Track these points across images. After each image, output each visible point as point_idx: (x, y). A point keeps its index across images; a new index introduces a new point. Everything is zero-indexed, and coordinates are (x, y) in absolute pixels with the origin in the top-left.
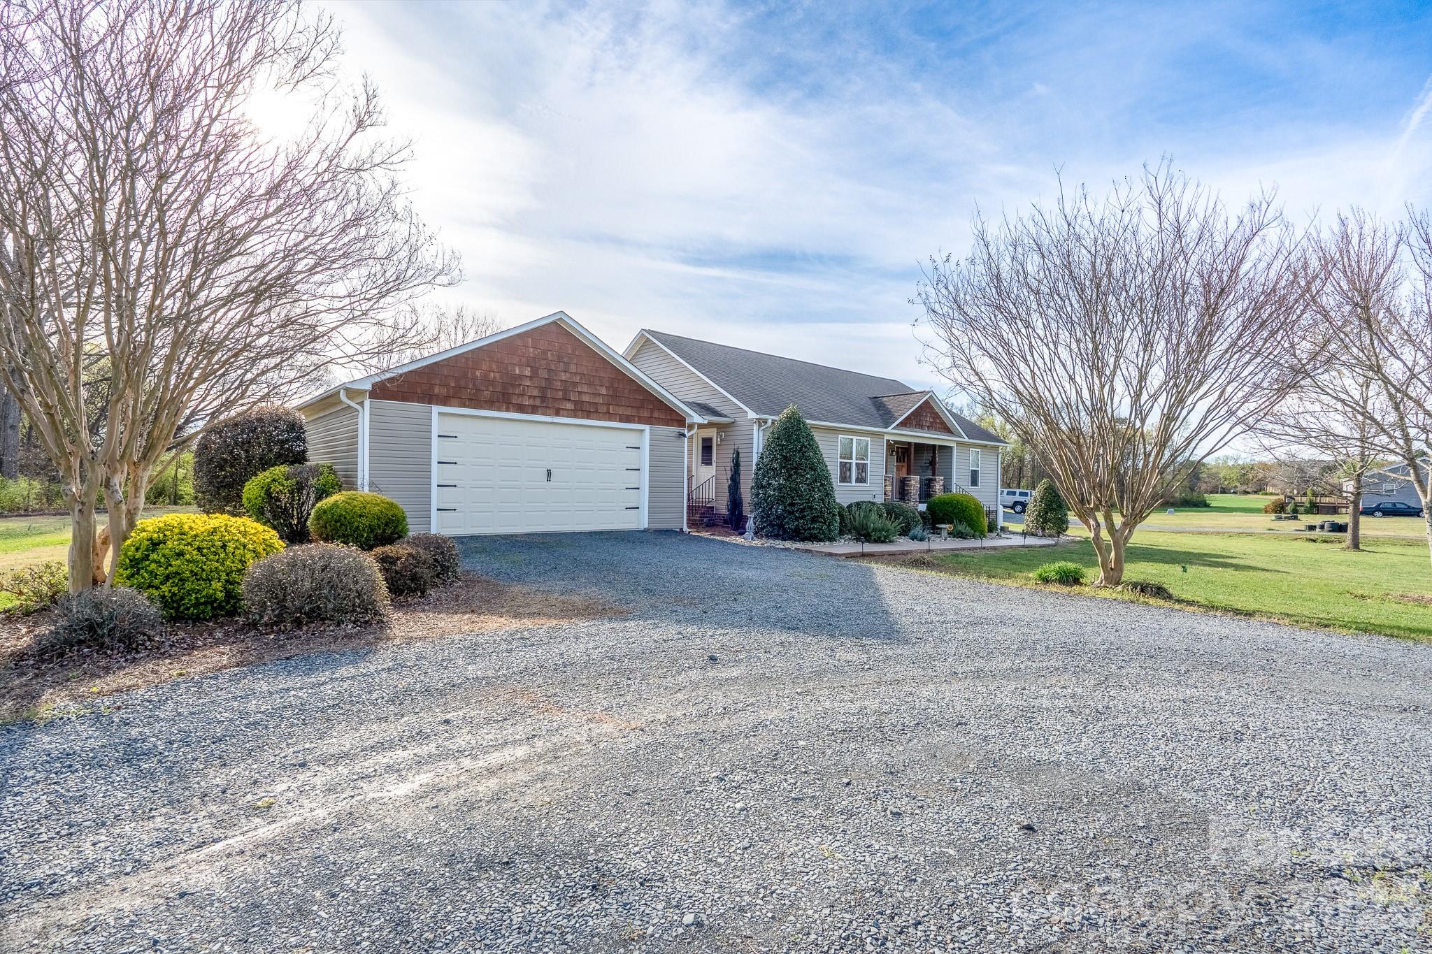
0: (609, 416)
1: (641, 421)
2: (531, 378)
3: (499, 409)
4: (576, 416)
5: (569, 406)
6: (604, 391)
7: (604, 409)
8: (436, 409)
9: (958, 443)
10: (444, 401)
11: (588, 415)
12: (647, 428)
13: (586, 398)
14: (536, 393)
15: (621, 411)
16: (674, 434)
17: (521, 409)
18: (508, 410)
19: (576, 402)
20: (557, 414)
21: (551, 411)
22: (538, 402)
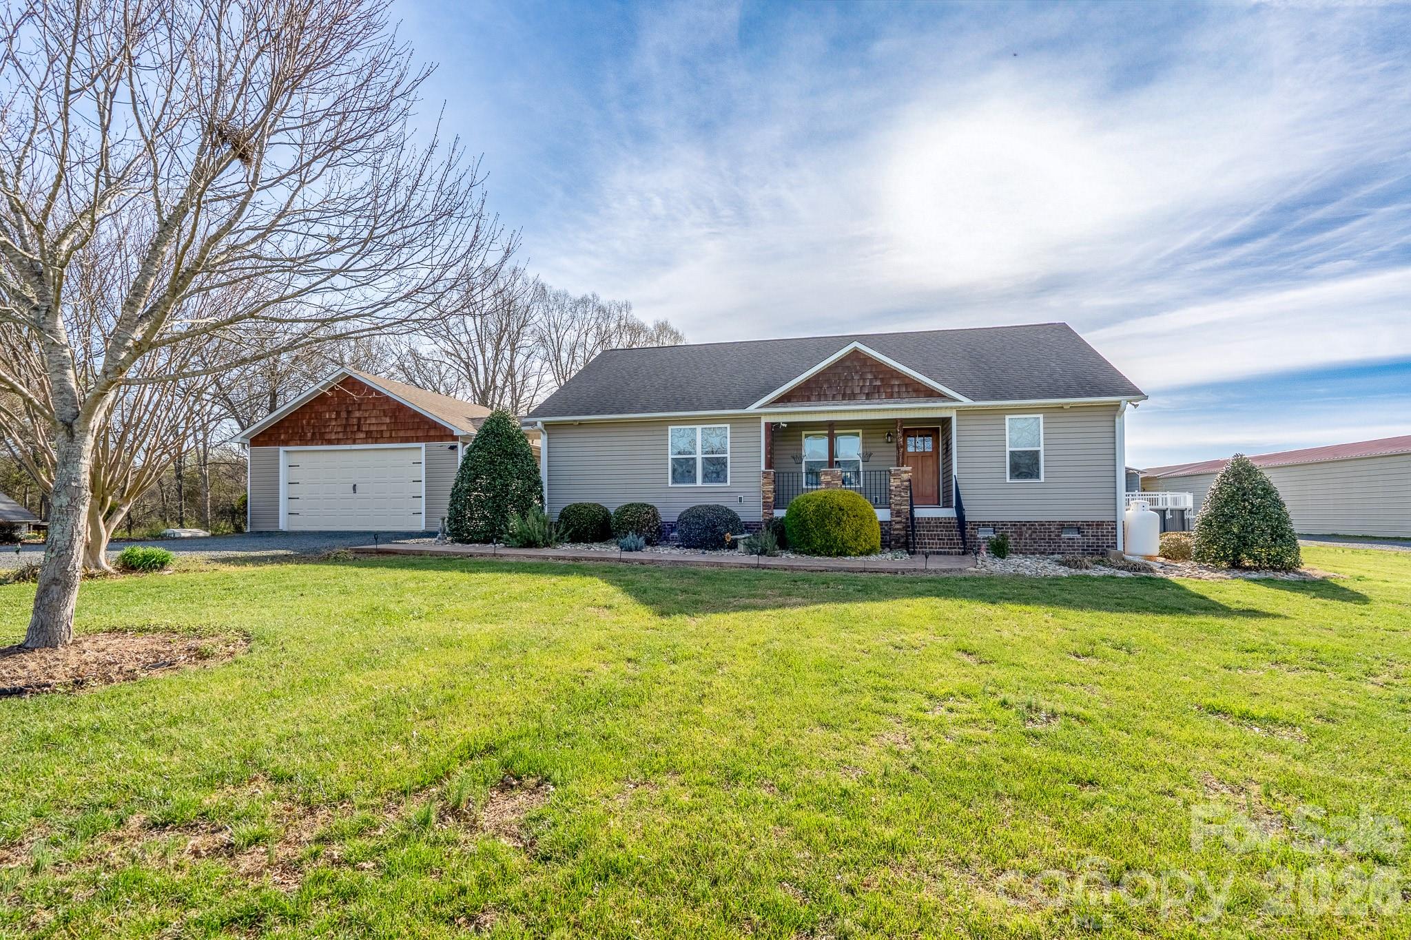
0: (391, 439)
1: (418, 440)
2: (336, 419)
3: (317, 444)
4: (367, 443)
5: (362, 435)
6: (388, 420)
7: (386, 435)
8: (282, 449)
9: (961, 412)
10: (286, 443)
11: (376, 441)
12: (423, 445)
13: (373, 428)
14: (339, 429)
15: (402, 434)
16: (447, 448)
17: (330, 442)
18: (322, 444)
19: (367, 432)
20: (354, 442)
21: (350, 441)
22: (341, 436)
